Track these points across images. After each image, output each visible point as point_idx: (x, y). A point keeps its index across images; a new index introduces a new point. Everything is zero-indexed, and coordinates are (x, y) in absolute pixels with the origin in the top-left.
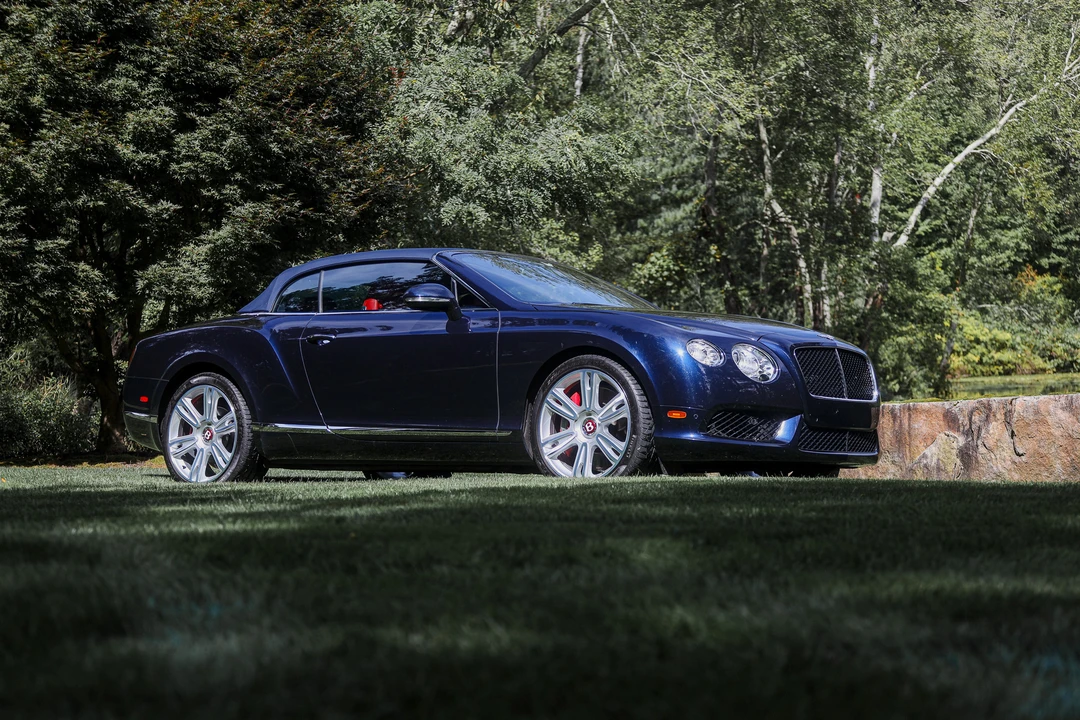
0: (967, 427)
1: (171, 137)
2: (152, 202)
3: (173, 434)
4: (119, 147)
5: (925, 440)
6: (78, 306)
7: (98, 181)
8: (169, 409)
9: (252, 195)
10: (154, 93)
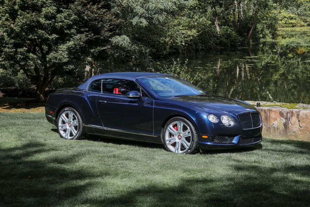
0: (286, 117)
1: (55, 15)
2: (50, 34)
3: (60, 124)
4: (41, 19)
5: (274, 119)
6: (30, 66)
7: (35, 30)
8: (59, 117)
9: (79, 32)
10: (50, 3)
